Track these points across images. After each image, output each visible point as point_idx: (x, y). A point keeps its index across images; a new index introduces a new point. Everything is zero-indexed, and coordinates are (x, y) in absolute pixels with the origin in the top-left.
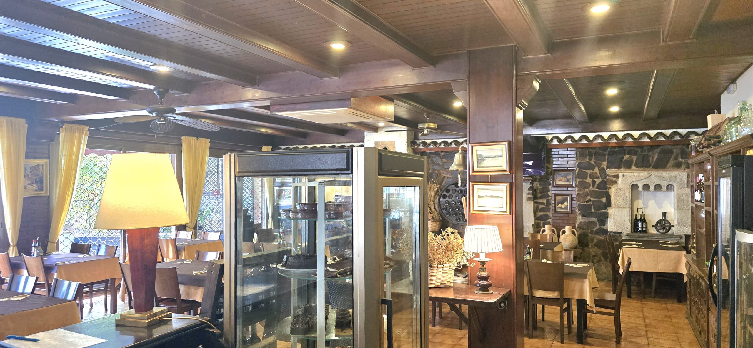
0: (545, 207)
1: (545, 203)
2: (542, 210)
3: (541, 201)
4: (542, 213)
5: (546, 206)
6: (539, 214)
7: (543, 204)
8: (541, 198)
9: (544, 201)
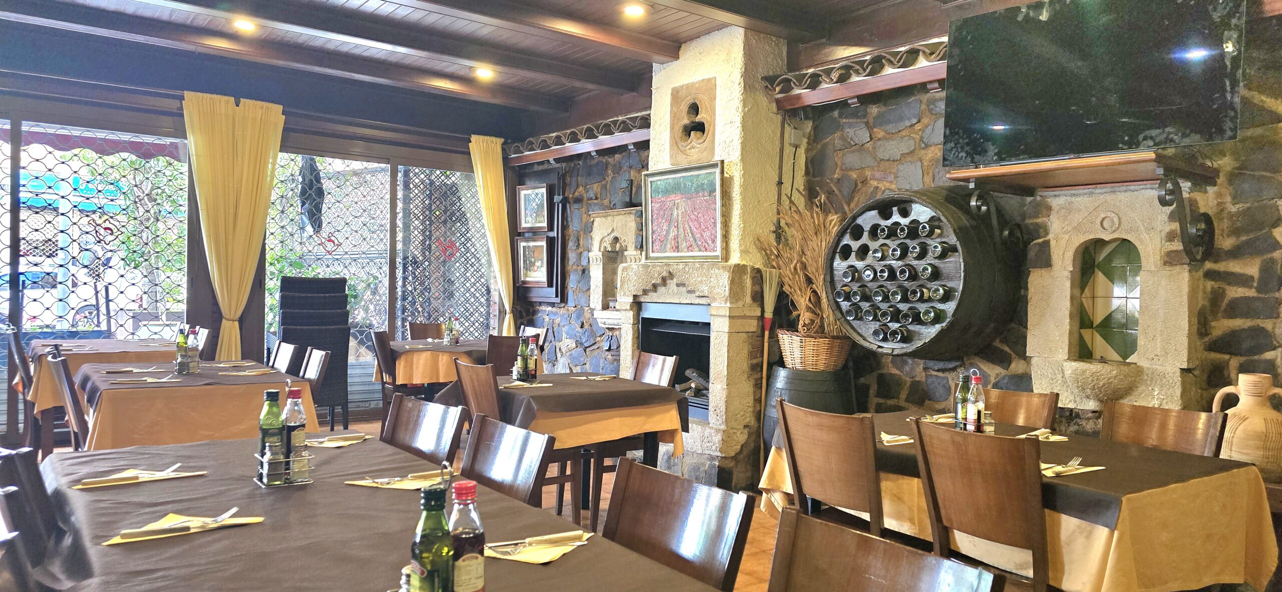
0: (1251, 293)
1: (1252, 278)
2: (1235, 309)
3: (1235, 267)
4: (1239, 323)
5: (1259, 290)
6: (1222, 326)
7: (1243, 280)
8: (1235, 253)
9: (1252, 268)
